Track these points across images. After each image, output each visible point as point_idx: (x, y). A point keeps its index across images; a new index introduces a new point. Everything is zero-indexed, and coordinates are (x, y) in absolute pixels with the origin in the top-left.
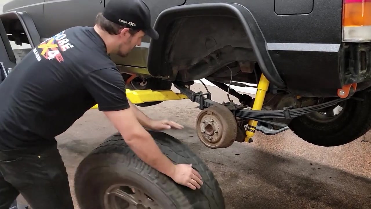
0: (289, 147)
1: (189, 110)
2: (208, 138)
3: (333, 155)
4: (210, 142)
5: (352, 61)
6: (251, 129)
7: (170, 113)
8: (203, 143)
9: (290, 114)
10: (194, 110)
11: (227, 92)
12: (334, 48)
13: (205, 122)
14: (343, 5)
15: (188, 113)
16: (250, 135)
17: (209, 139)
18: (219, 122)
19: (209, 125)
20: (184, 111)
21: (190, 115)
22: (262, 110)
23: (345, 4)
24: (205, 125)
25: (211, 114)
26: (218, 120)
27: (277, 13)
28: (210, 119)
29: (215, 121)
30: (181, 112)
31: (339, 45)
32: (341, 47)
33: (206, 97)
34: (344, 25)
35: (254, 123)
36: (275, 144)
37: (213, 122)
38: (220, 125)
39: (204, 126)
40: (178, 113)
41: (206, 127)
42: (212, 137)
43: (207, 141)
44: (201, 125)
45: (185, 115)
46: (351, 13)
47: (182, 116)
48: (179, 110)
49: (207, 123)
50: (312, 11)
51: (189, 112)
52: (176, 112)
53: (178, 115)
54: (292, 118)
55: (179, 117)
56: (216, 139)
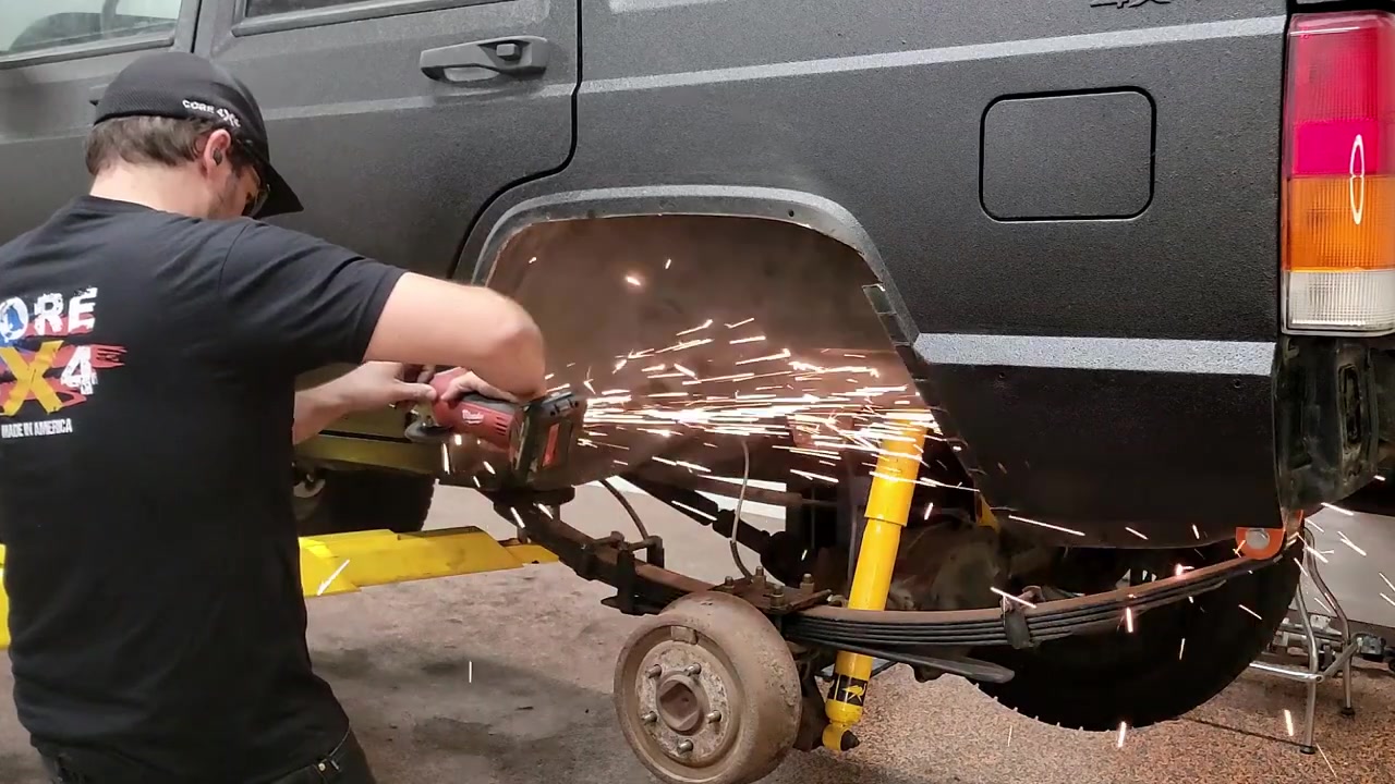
0: (931, 734)
1: (500, 589)
2: (673, 745)
3: (1103, 757)
4: (684, 764)
5: (1315, 408)
6: (848, 690)
7: (417, 606)
8: (645, 763)
9: (1031, 626)
10: (519, 588)
11: (728, 535)
12: (1253, 358)
13: (659, 674)
14: (1284, 182)
15: (497, 604)
16: (845, 719)
17: (678, 748)
18: (725, 674)
19: (680, 686)
20: (478, 596)
21: (508, 612)
22: (887, 609)
23: (1289, 180)
24: (658, 686)
25: (691, 638)
26: (719, 666)
27: (996, 213)
28: (685, 660)
29: (706, 668)
30: (467, 603)
31: (1272, 346)
32: (1278, 353)
33: (641, 554)
34: (1289, 267)
35: (858, 665)
36: (872, 724)
37: (698, 672)
38: (732, 687)
39: (654, 688)
40: (455, 604)
41: (662, 694)
42: (692, 738)
43: (667, 754)
44: (640, 687)
45: (485, 614)
46: (1316, 218)
47: (473, 619)
48: (458, 590)
49: (666, 677)
50: (1150, 207)
51: (503, 600)
52: (444, 602)
53: (456, 617)
54: (1039, 644)
55: (459, 622)
56: (713, 749)
